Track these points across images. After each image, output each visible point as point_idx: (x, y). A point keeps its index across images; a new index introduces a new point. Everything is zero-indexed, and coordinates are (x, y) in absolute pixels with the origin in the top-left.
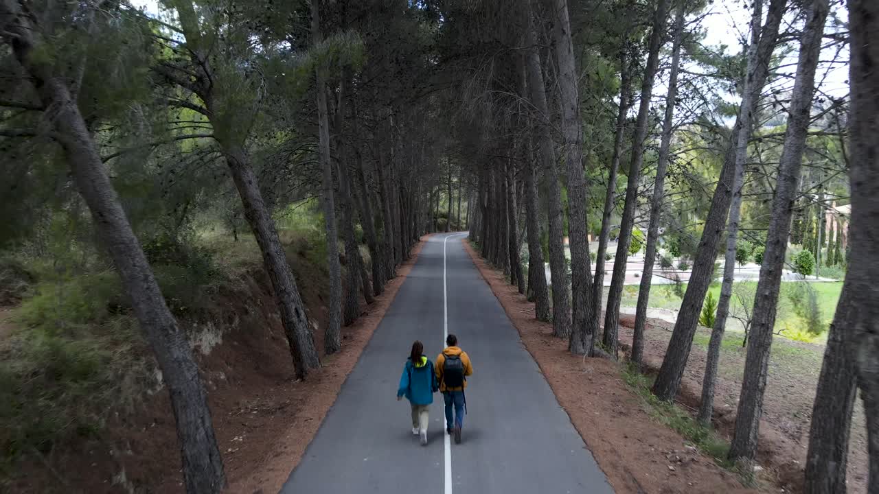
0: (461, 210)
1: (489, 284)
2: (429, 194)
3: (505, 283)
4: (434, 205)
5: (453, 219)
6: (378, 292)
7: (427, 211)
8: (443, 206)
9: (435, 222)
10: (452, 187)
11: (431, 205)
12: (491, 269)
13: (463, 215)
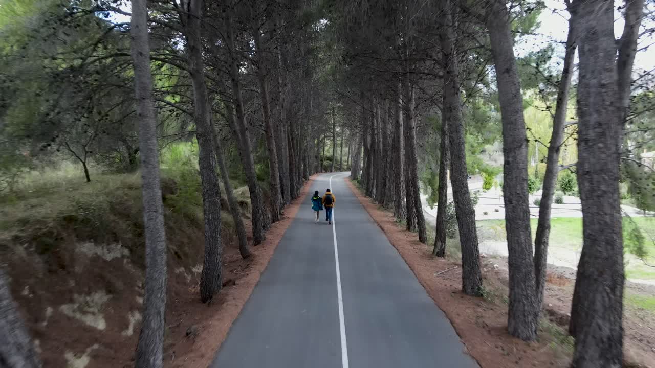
0: (343, 154)
1: (382, 229)
2: (316, 141)
3: (399, 228)
4: (321, 150)
5: (337, 161)
6: (258, 240)
7: (315, 155)
8: (328, 151)
9: (322, 164)
10: (335, 135)
11: (318, 150)
12: (378, 209)
13: (345, 158)
